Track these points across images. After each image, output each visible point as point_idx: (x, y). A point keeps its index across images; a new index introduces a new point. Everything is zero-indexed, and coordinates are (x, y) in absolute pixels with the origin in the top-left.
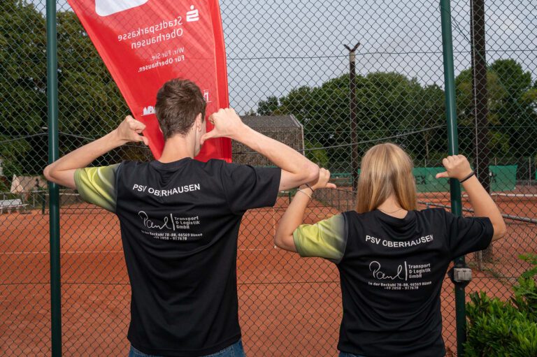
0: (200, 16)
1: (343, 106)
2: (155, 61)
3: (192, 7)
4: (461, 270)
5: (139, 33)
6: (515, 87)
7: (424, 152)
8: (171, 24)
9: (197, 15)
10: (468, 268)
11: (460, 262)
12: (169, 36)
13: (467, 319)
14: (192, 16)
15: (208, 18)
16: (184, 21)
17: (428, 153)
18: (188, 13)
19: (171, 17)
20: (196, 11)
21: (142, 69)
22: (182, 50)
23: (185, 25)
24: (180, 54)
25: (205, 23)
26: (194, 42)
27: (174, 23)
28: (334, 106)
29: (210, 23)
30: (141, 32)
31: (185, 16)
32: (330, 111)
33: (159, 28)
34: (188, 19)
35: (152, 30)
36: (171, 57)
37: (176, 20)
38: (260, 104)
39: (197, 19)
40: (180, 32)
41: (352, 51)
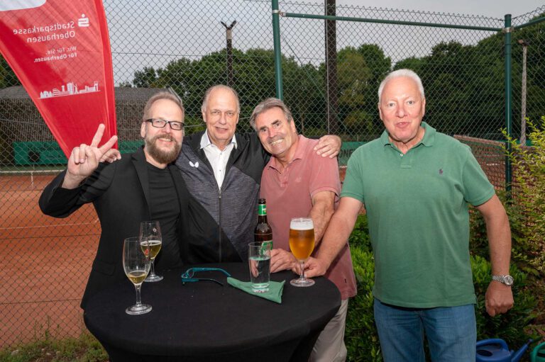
0: (90, 23)
2: (51, 55)
3: (83, 15)
5: (34, 30)
6: (377, 71)
8: (64, 27)
9: (87, 22)
12: (62, 36)
14: (83, 22)
15: (97, 25)
16: (76, 25)
18: (80, 20)
19: (64, 21)
20: (87, 19)
21: (37, 60)
22: (74, 48)
23: (77, 29)
24: (73, 52)
25: (95, 29)
26: (85, 44)
27: (67, 26)
29: (98, 29)
30: (36, 30)
31: (77, 22)
33: (54, 28)
34: (80, 24)
35: (48, 29)
36: (65, 52)
37: (69, 24)
38: (136, 74)
39: (88, 25)
40: (72, 34)
41: (229, 29)
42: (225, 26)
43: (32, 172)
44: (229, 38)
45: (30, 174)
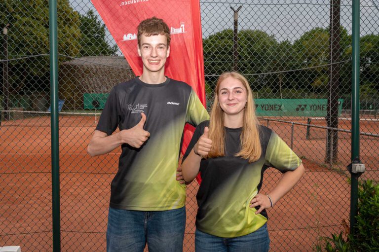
1: (223, 53)
4: (358, 164)
7: (278, 87)
10: (362, 163)
11: (356, 159)
13: (359, 200)
17: (281, 88)
28: (217, 53)
32: (214, 57)
41: (236, 12)
42: (233, 10)
43: (96, 114)
44: (236, 19)
45: (94, 115)
